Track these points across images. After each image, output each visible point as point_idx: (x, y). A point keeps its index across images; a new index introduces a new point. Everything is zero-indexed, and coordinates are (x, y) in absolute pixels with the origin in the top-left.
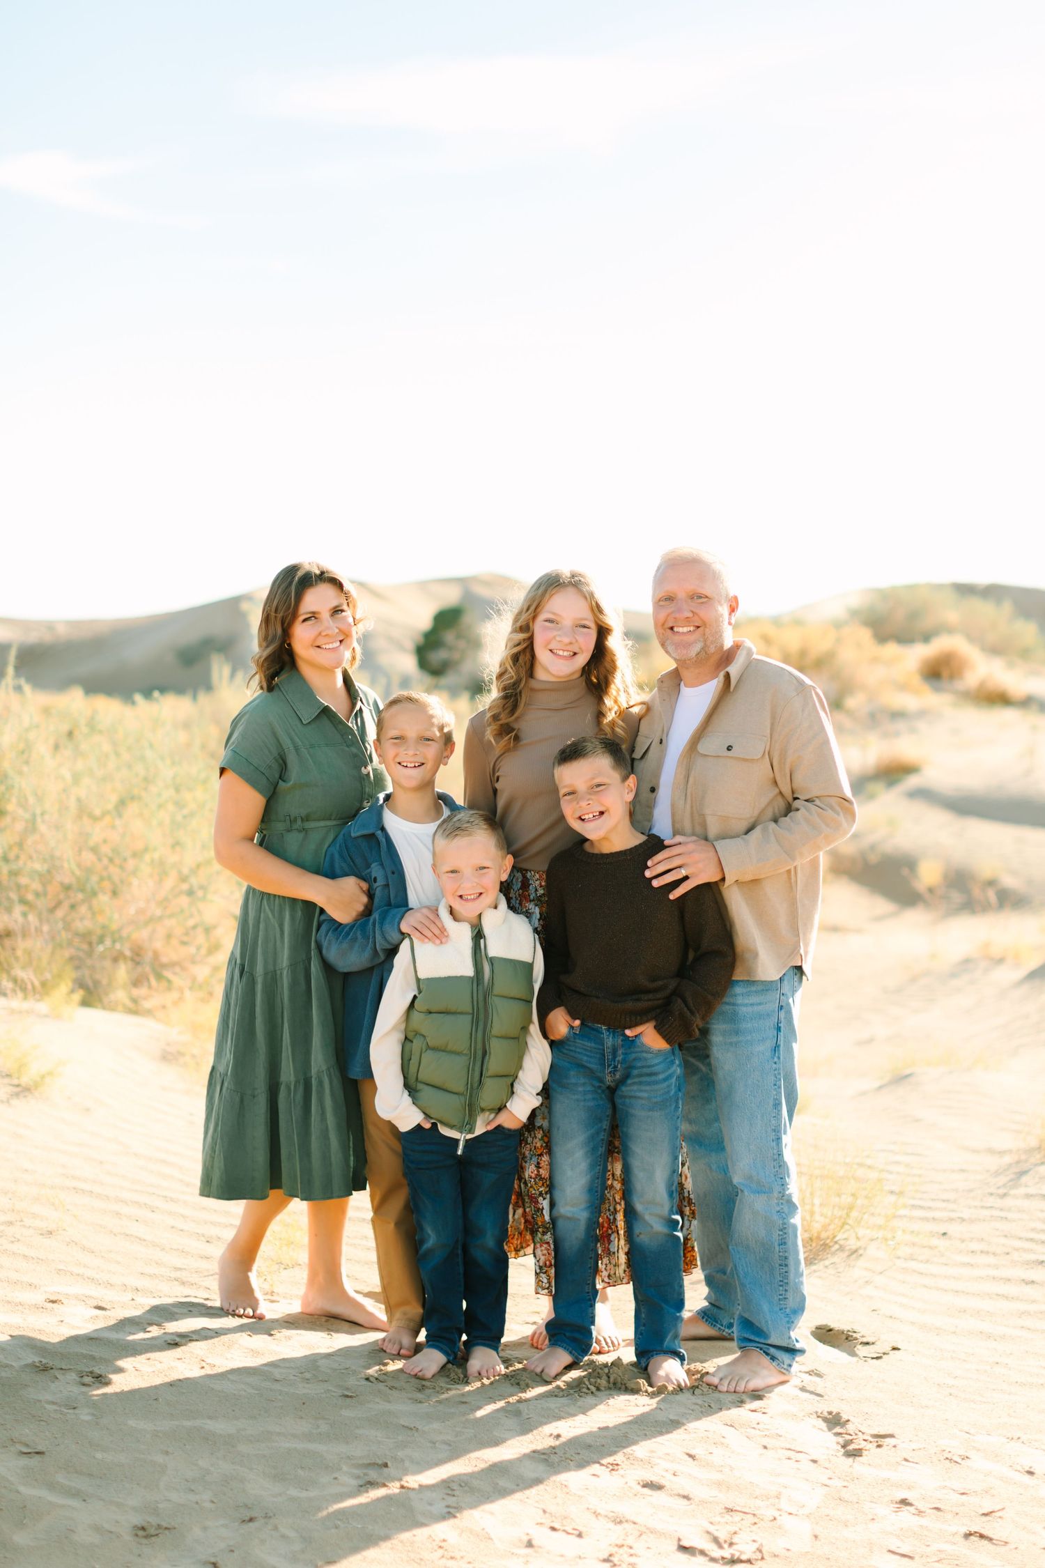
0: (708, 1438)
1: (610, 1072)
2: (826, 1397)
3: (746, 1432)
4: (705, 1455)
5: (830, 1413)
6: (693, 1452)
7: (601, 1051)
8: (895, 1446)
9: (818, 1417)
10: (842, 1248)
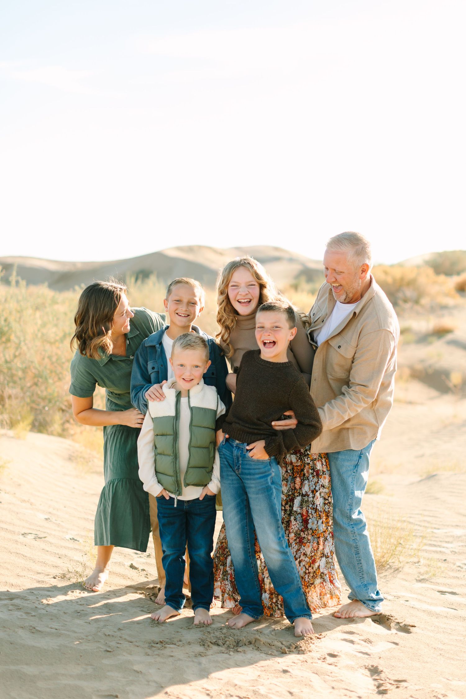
0: (302, 681)
1: (237, 469)
2: (372, 656)
3: (324, 678)
5: (372, 666)
6: (292, 691)
8: (406, 688)
9: (366, 668)
10: (391, 567)
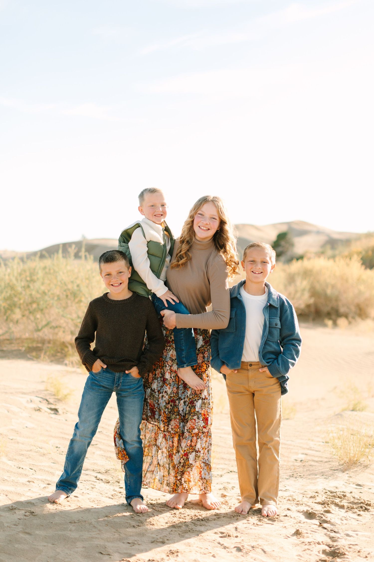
1: (116, 387)
4: (271, 552)
7: (113, 378)
10: (361, 465)
